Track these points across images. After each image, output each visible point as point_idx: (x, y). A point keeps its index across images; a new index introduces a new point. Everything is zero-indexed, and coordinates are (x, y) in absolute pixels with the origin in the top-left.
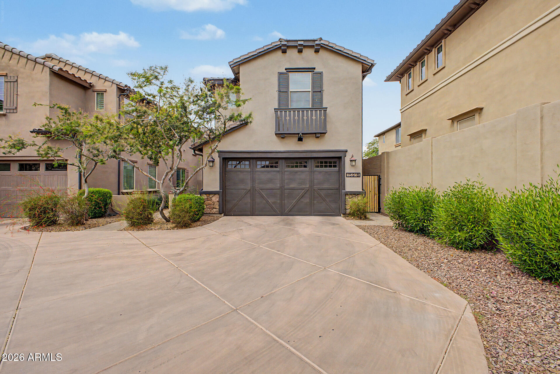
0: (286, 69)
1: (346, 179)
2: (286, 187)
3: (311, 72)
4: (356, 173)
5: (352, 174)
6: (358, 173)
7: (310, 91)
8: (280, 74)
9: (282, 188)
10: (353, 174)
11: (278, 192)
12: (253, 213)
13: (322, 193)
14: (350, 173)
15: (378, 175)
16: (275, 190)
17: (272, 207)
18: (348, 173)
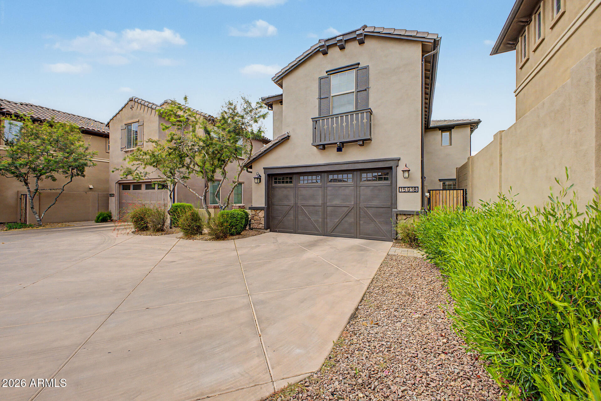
0: (327, 72)
1: (399, 195)
2: (328, 204)
3: (355, 70)
4: (412, 187)
5: (406, 189)
6: (415, 187)
7: (354, 92)
8: (321, 79)
9: (324, 205)
10: (409, 189)
11: (320, 209)
12: (295, 231)
13: (370, 212)
14: (404, 187)
15: (463, 190)
16: (318, 207)
17: (314, 226)
18: (401, 188)
